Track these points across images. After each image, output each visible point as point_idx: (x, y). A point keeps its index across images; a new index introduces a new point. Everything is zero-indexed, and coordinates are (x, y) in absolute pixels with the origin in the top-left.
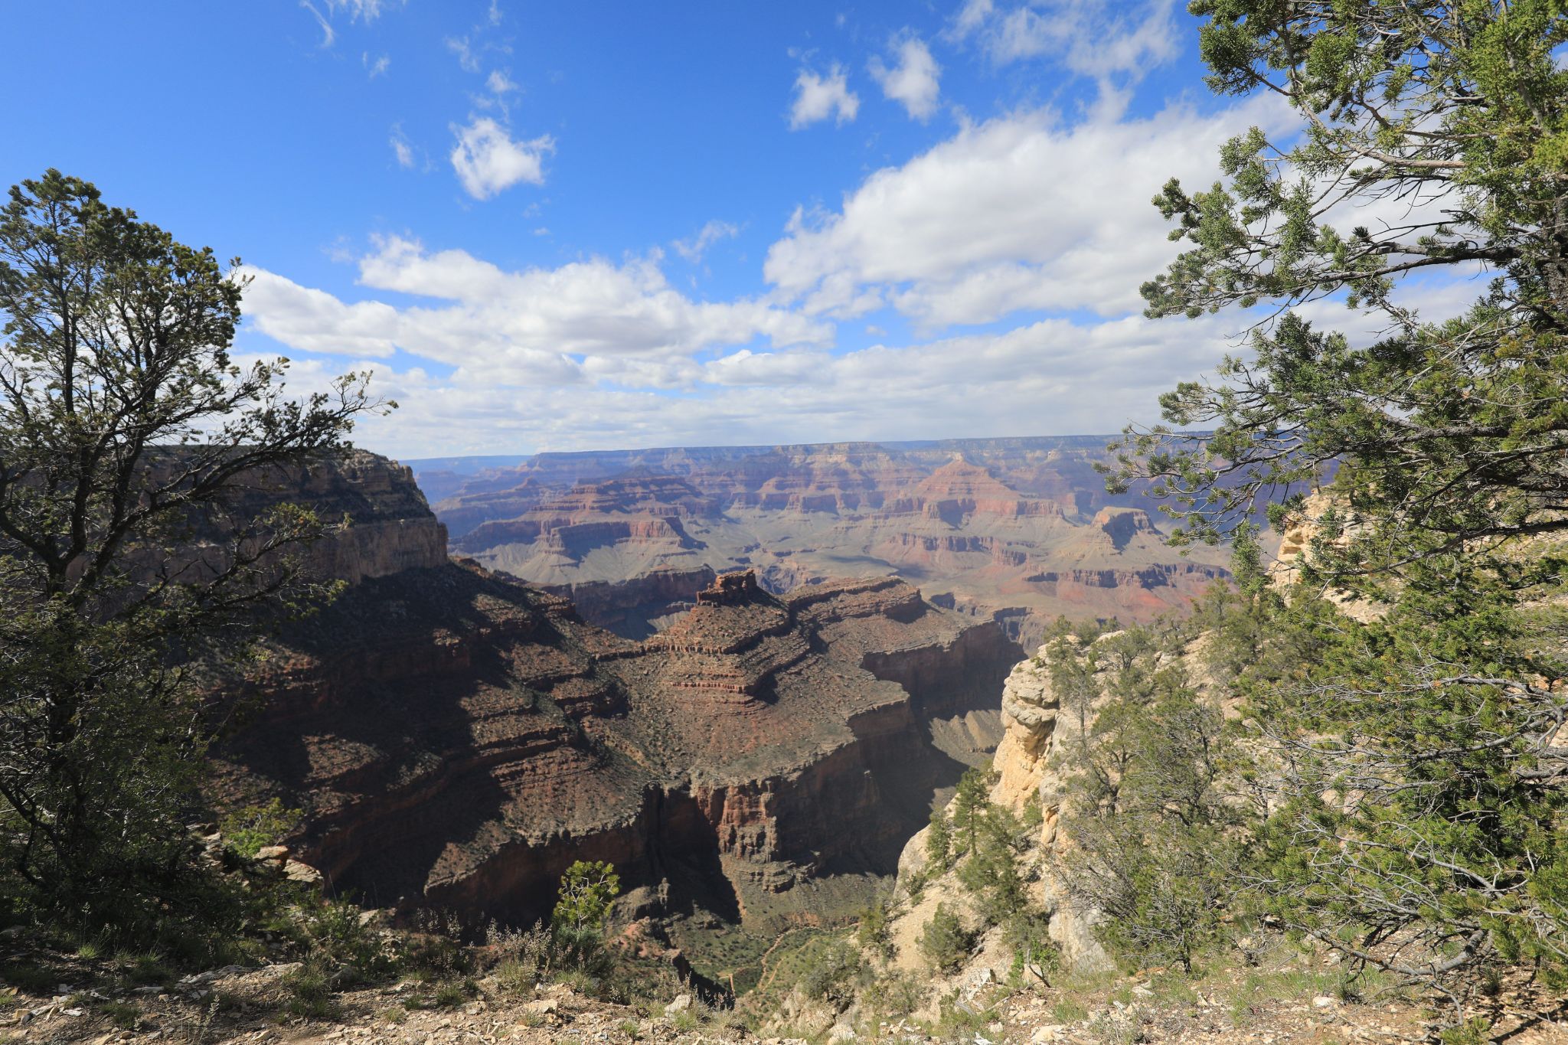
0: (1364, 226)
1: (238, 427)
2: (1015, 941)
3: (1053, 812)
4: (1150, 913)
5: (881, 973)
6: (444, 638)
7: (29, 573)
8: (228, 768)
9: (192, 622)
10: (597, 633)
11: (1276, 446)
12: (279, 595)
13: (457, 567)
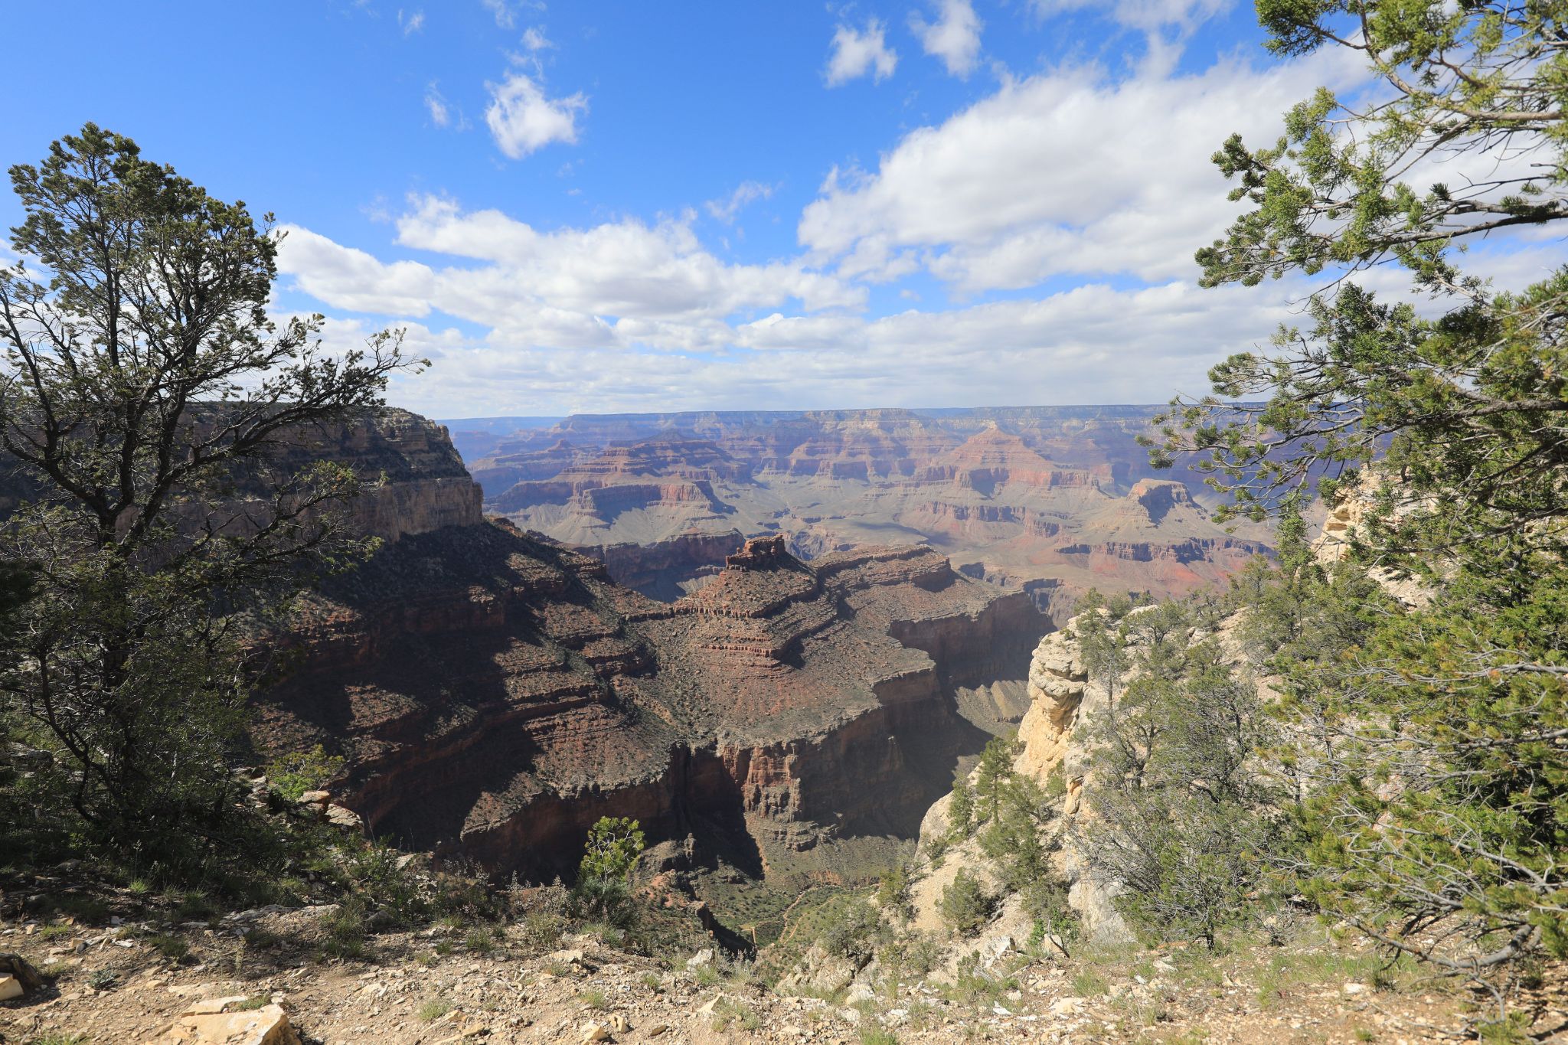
0: (1444, 183)
1: (277, 383)
2: (1034, 907)
3: (1077, 783)
4: (1174, 890)
5: (900, 933)
6: (479, 595)
7: (81, 523)
8: (276, 714)
9: (236, 573)
10: (627, 594)
11: (1333, 418)
12: (318, 550)
13: (491, 526)
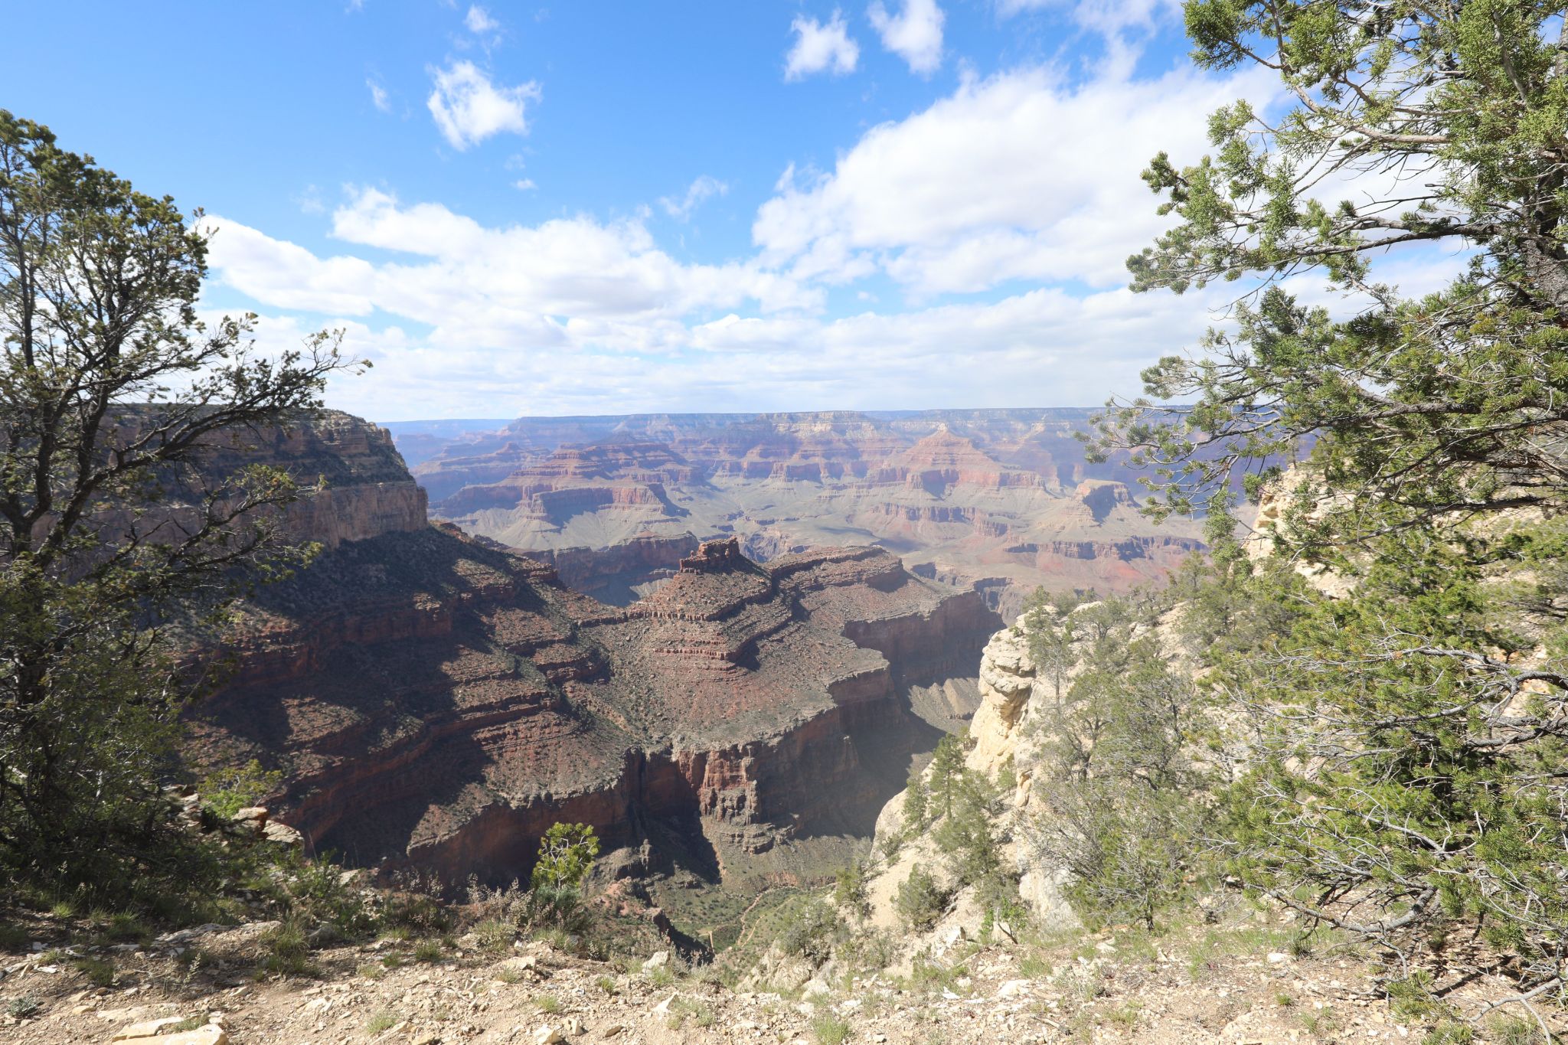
0: (1350, 200)
1: (207, 385)
2: (986, 900)
3: (1027, 776)
4: (1116, 874)
5: (857, 931)
6: (425, 603)
8: (207, 730)
9: (164, 583)
10: (579, 599)
11: (1254, 419)
12: (253, 557)
13: (438, 533)
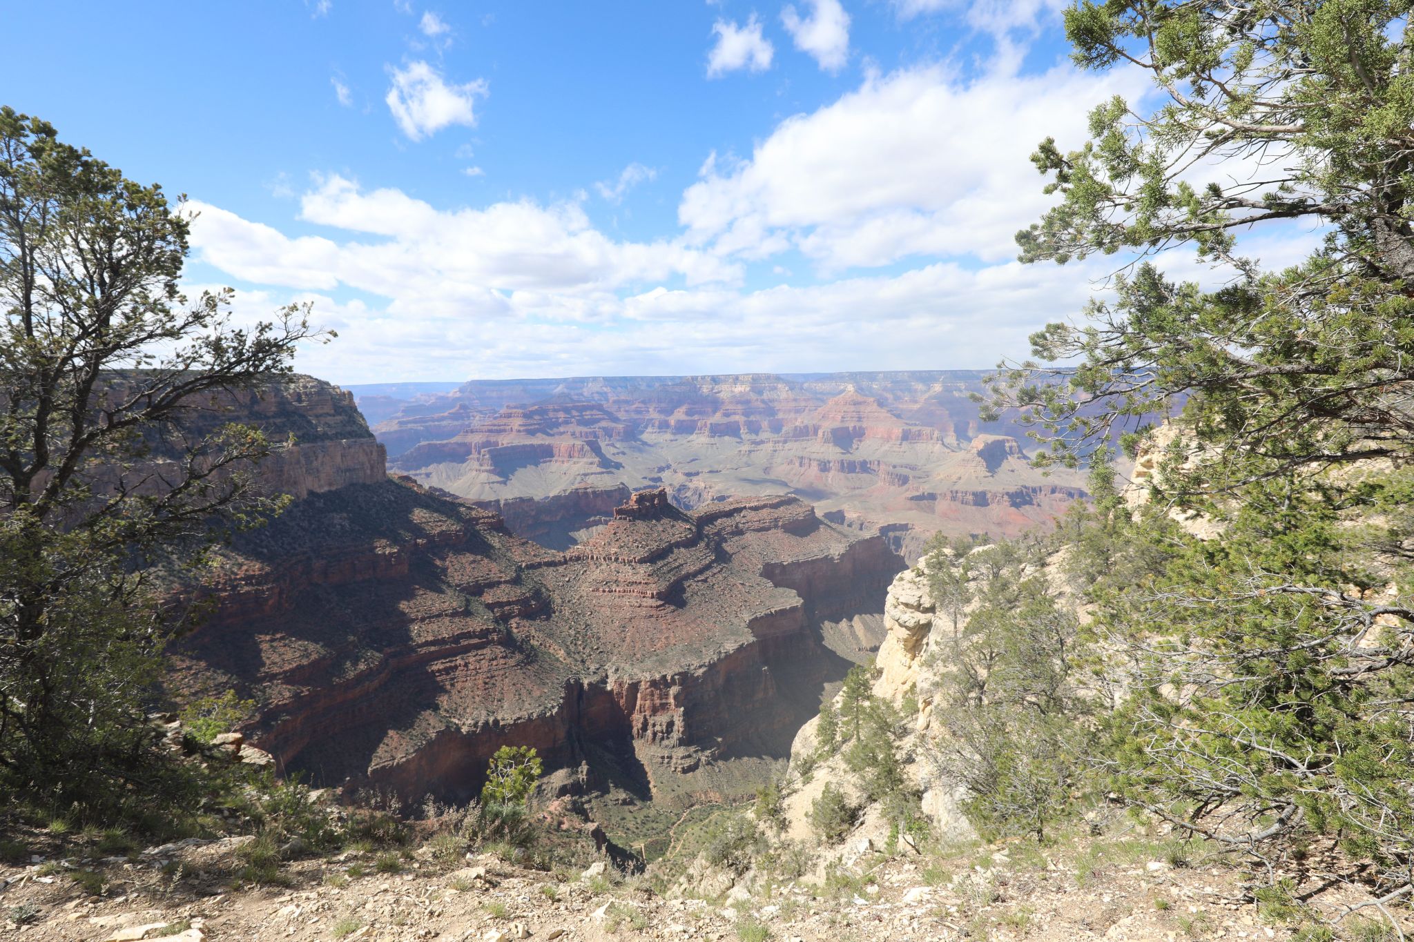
0: (1217, 182)
1: (189, 352)
2: (892, 815)
3: (928, 703)
4: (1010, 790)
5: (775, 843)
6: (384, 548)
8: (188, 663)
9: (150, 531)
10: (523, 544)
11: (1131, 380)
12: (230, 508)
13: (396, 485)
